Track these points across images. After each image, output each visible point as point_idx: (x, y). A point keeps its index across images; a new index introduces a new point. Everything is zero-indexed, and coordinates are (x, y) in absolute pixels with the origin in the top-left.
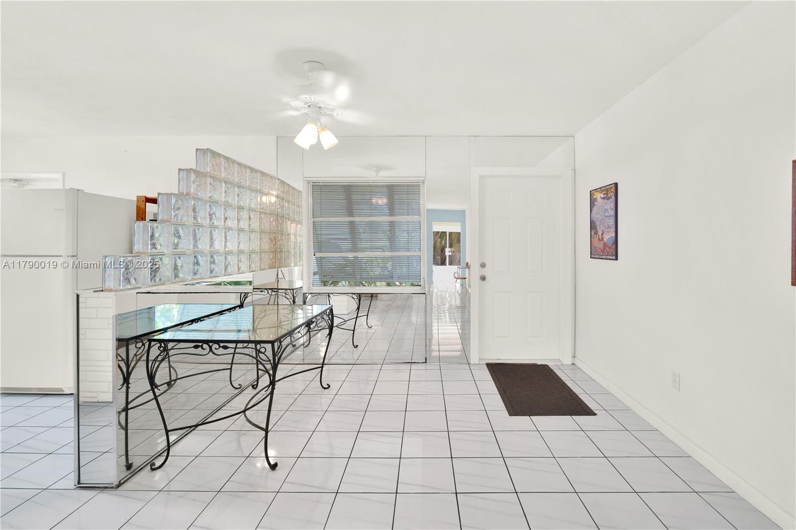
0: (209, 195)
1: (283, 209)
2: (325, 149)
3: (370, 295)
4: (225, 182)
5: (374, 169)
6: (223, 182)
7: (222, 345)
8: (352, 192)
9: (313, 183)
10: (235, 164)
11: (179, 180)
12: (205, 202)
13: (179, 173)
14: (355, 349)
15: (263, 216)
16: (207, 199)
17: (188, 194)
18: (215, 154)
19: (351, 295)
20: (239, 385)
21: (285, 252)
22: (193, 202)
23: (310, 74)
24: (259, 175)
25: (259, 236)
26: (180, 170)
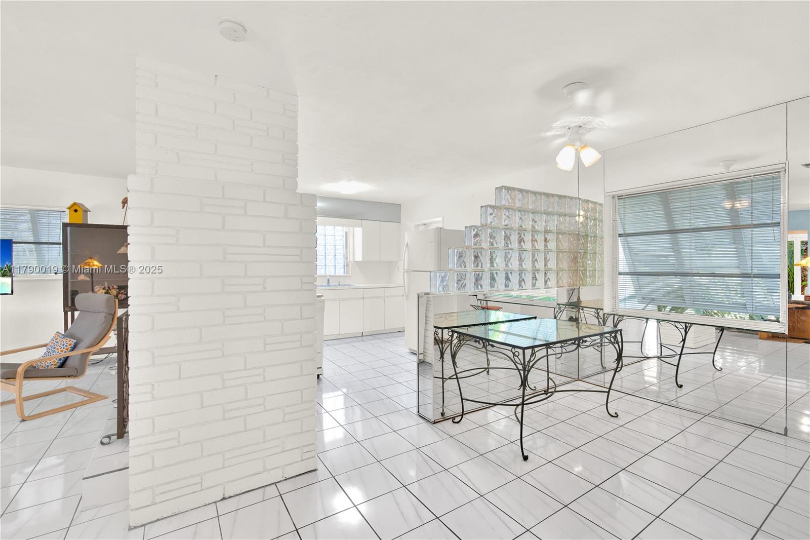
0: (506, 223)
1: (587, 228)
2: (586, 166)
3: (720, 328)
4: (519, 210)
5: (721, 163)
6: (517, 211)
7: (490, 343)
8: (671, 199)
9: (618, 197)
10: (530, 193)
11: (481, 215)
12: (501, 230)
13: (481, 210)
14: (679, 389)
15: (560, 236)
16: (502, 227)
17: (486, 225)
18: (508, 189)
19: (673, 323)
20: (535, 387)
21: (590, 271)
22: (489, 230)
23: (569, 97)
24: (556, 199)
25: (556, 255)
26: (482, 207)
